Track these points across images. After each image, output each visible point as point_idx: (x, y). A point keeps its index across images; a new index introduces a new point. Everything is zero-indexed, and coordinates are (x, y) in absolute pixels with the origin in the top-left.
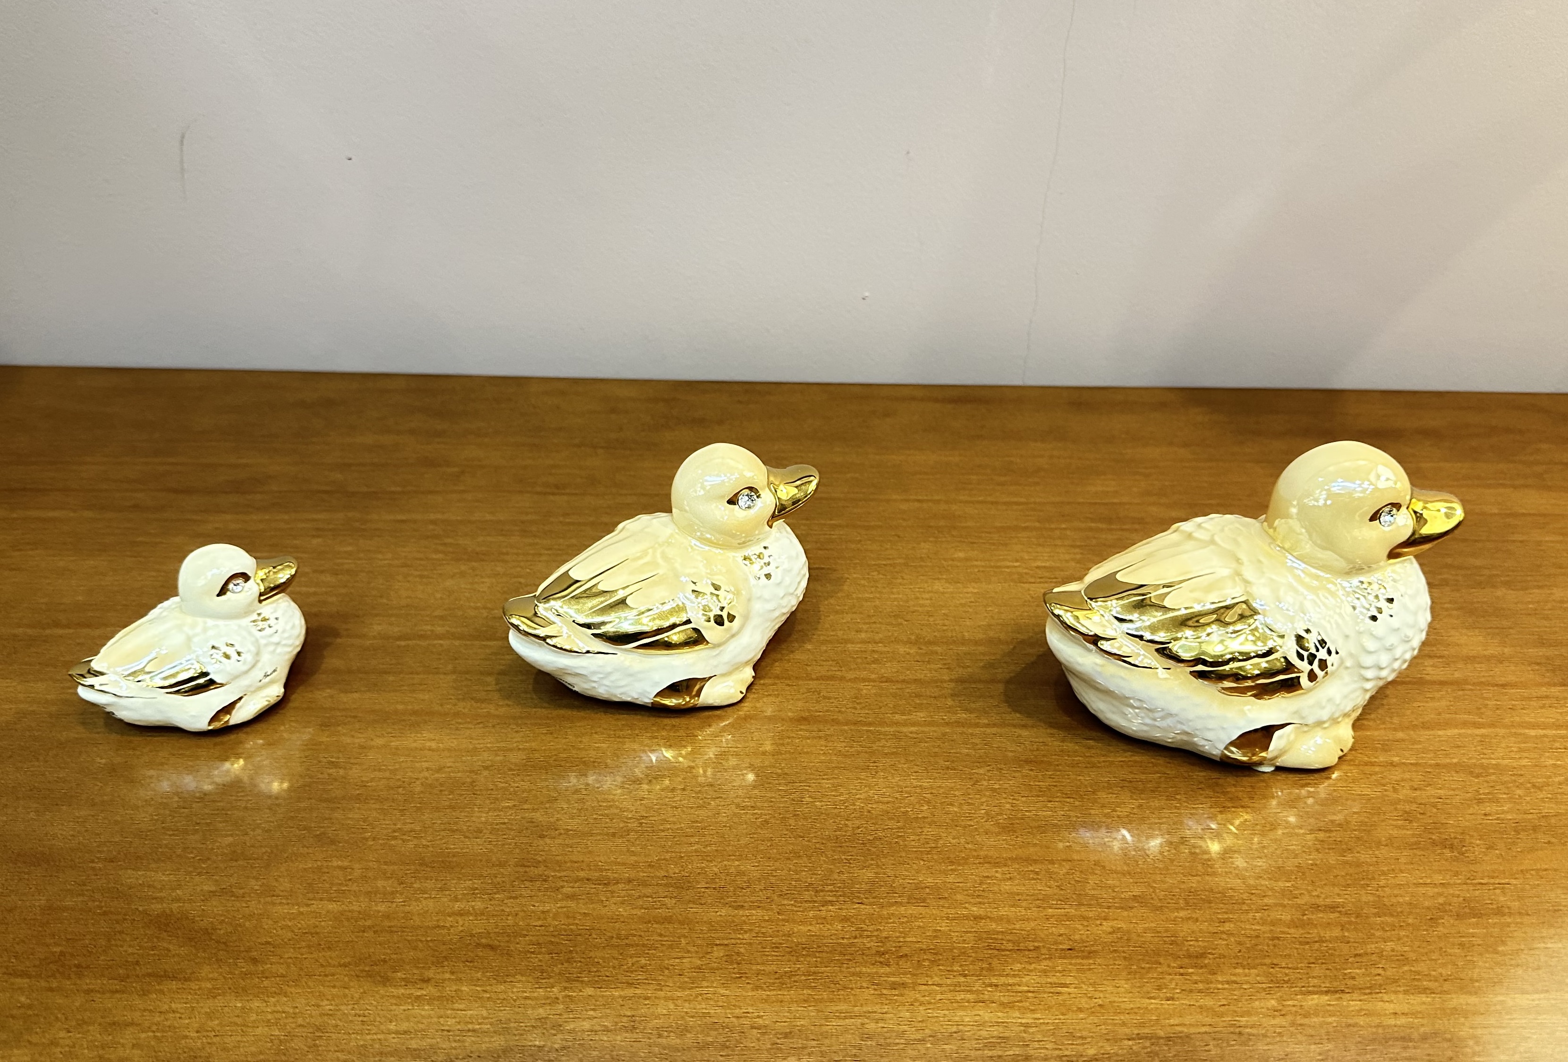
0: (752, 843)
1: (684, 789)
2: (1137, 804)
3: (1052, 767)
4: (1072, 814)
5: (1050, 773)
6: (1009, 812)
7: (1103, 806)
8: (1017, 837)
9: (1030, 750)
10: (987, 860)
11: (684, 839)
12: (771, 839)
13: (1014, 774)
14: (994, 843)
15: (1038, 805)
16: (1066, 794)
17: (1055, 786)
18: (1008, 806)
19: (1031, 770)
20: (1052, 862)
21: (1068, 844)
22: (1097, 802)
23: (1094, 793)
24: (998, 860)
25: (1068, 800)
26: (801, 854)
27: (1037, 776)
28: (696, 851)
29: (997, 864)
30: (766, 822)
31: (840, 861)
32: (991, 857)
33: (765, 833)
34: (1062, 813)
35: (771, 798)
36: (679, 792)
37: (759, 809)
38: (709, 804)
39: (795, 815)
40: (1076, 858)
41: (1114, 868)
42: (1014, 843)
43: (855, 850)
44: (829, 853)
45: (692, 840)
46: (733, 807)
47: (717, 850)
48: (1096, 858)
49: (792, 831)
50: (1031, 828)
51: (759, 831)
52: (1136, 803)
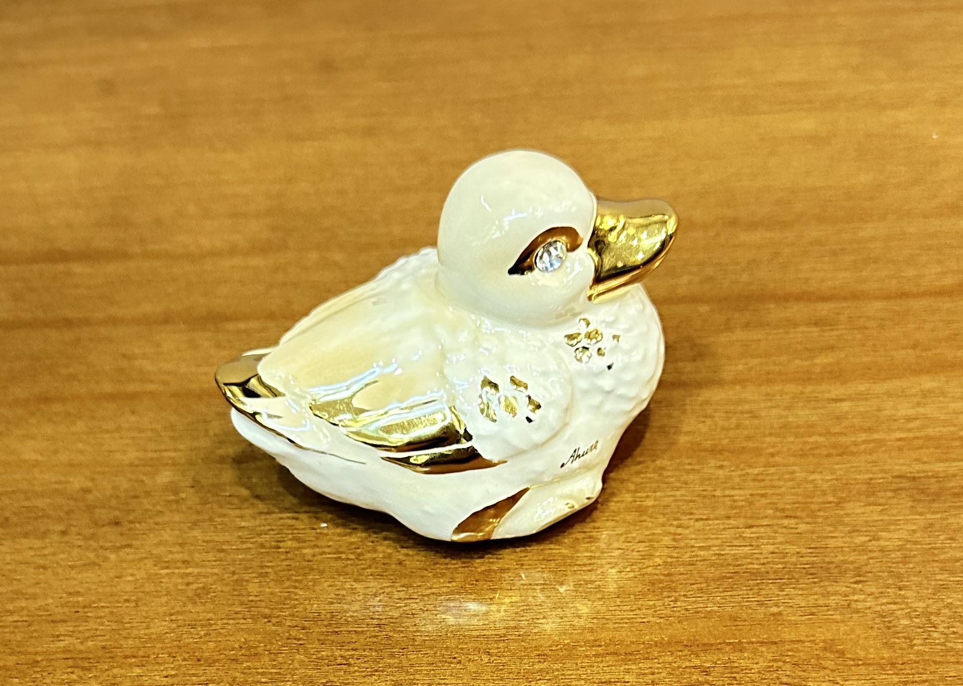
0: (173, 631)
1: (64, 533)
2: (922, 523)
3: (763, 460)
4: (791, 549)
5: (756, 471)
6: (666, 552)
7: (855, 531)
8: (676, 601)
9: (723, 428)
10: (612, 649)
11: (49, 629)
12: (208, 623)
13: (685, 477)
14: (631, 615)
15: (727, 534)
16: (783, 510)
17: (763, 495)
18: (667, 540)
19: (721, 467)
20: (739, 648)
21: (775, 610)
22: (842, 523)
23: (839, 504)
24: (634, 648)
25: (786, 522)
26: (260, 650)
27: (729, 478)
28: (66, 650)
29: (629, 656)
30: (206, 590)
31: (330, 661)
32: (621, 643)
33: (198, 611)
34: (771, 548)
35: (224, 543)
36: (55, 537)
37: (197, 565)
38: (106, 559)
39: (261, 575)
40: (787, 636)
41: (862, 654)
42: (668, 612)
43: (362, 638)
44: (312, 647)
45: (62, 629)
46: (149, 563)
47: (104, 648)
48: (829, 636)
49: (249, 605)
50: (707, 580)
51: (190, 607)
52: (921, 521)
